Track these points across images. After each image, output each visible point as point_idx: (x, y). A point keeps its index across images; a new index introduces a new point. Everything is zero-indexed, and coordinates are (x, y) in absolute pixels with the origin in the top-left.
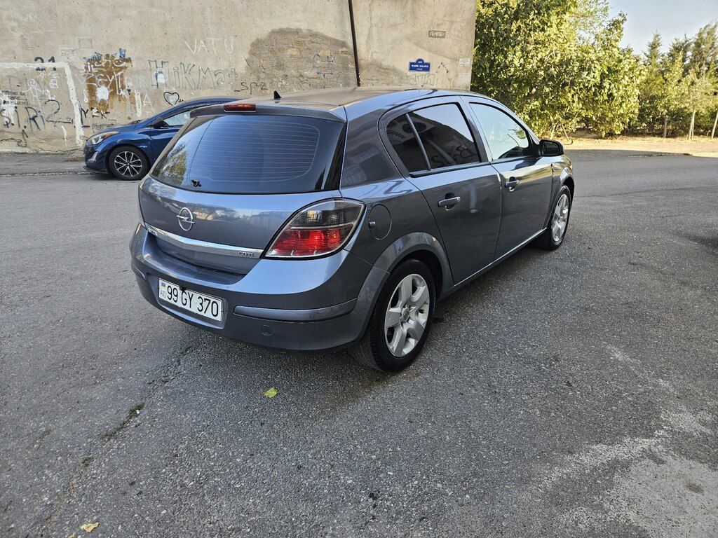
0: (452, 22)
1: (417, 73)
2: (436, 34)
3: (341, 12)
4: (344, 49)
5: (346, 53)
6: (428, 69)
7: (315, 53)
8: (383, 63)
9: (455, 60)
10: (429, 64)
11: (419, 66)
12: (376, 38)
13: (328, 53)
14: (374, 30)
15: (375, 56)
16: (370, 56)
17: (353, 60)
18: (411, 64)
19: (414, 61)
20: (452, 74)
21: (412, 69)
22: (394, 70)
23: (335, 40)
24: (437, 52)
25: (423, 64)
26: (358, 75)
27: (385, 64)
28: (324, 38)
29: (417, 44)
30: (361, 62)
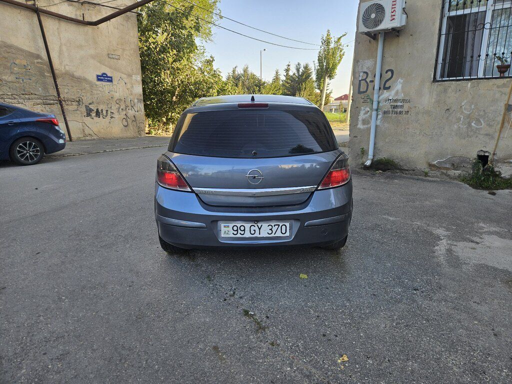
0: (124, 50)
1: (104, 83)
2: (114, 56)
3: (33, 31)
4: (39, 61)
5: (41, 63)
6: (111, 81)
7: (12, 61)
8: (75, 73)
9: (130, 76)
10: (111, 77)
11: (103, 78)
12: (66, 54)
13: (24, 62)
14: (64, 48)
15: (67, 68)
16: (63, 68)
17: (49, 69)
18: (98, 76)
19: (100, 74)
20: (129, 86)
21: (99, 80)
22: (85, 80)
23: (30, 52)
24: (116, 69)
25: (107, 77)
26: (55, 82)
27: (77, 74)
28: (22, 50)
29: (100, 62)
30: (56, 72)
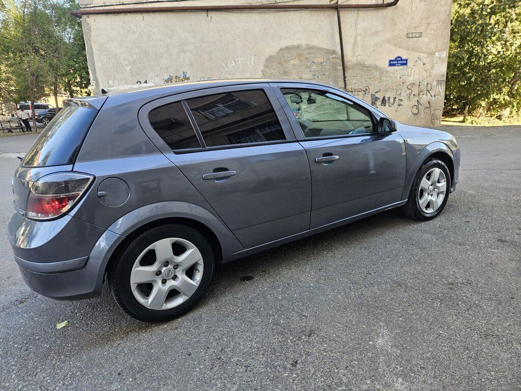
0: (429, 24)
1: (395, 68)
2: (414, 35)
3: (333, 29)
4: (334, 56)
5: (335, 58)
6: (406, 64)
7: (312, 61)
8: (366, 63)
9: (432, 54)
10: (406, 60)
12: (360, 44)
13: (321, 60)
14: (359, 39)
15: (359, 58)
16: (355, 59)
17: (341, 62)
18: (390, 61)
19: (393, 58)
20: (428, 66)
21: (391, 65)
22: (376, 67)
23: (327, 49)
24: (414, 50)
25: (402, 60)
26: (344, 74)
27: (367, 63)
28: (321, 49)
29: (395, 45)
30: (347, 64)
